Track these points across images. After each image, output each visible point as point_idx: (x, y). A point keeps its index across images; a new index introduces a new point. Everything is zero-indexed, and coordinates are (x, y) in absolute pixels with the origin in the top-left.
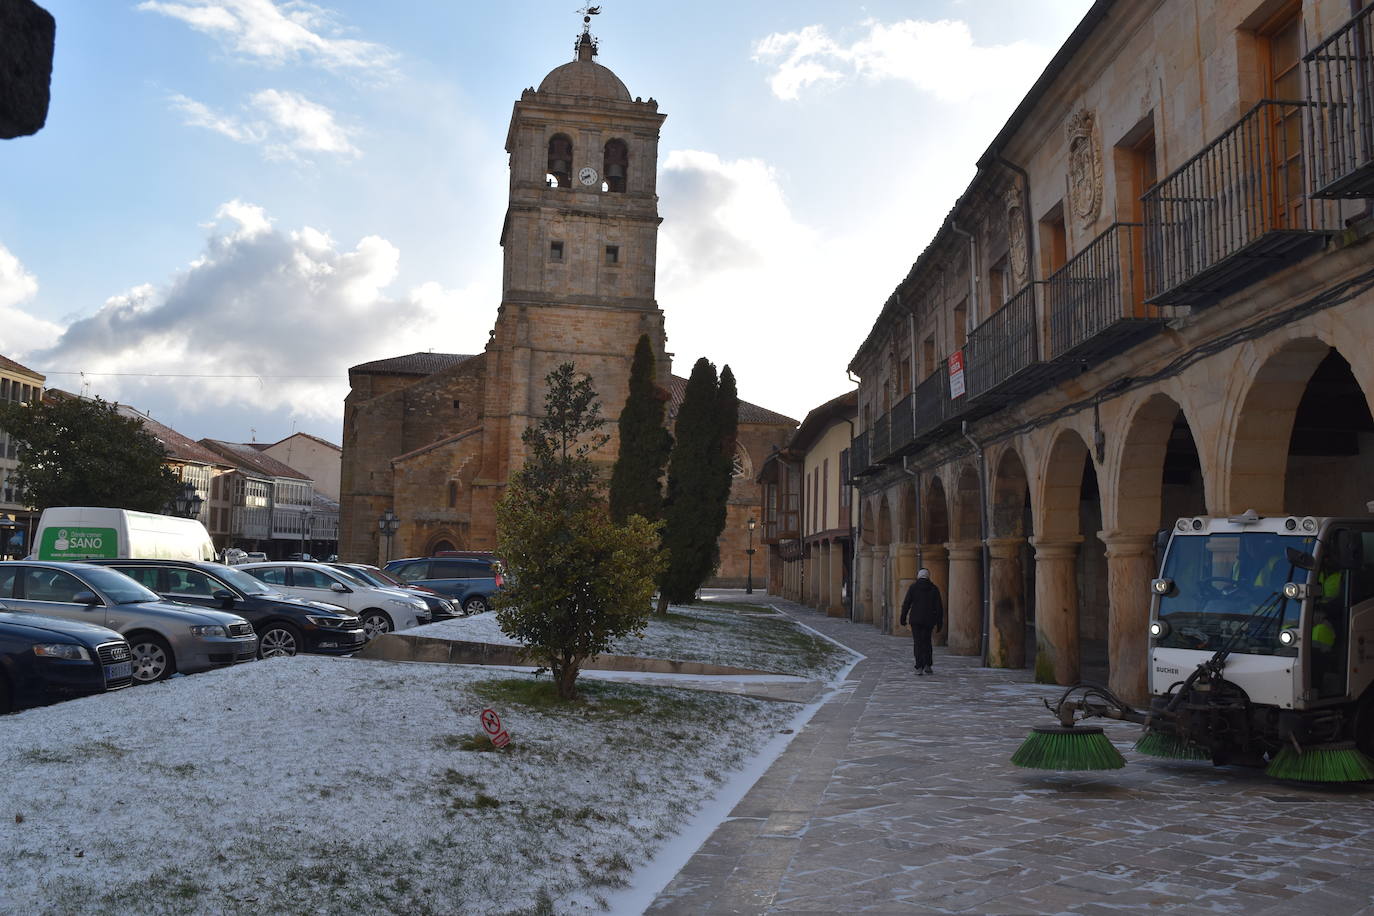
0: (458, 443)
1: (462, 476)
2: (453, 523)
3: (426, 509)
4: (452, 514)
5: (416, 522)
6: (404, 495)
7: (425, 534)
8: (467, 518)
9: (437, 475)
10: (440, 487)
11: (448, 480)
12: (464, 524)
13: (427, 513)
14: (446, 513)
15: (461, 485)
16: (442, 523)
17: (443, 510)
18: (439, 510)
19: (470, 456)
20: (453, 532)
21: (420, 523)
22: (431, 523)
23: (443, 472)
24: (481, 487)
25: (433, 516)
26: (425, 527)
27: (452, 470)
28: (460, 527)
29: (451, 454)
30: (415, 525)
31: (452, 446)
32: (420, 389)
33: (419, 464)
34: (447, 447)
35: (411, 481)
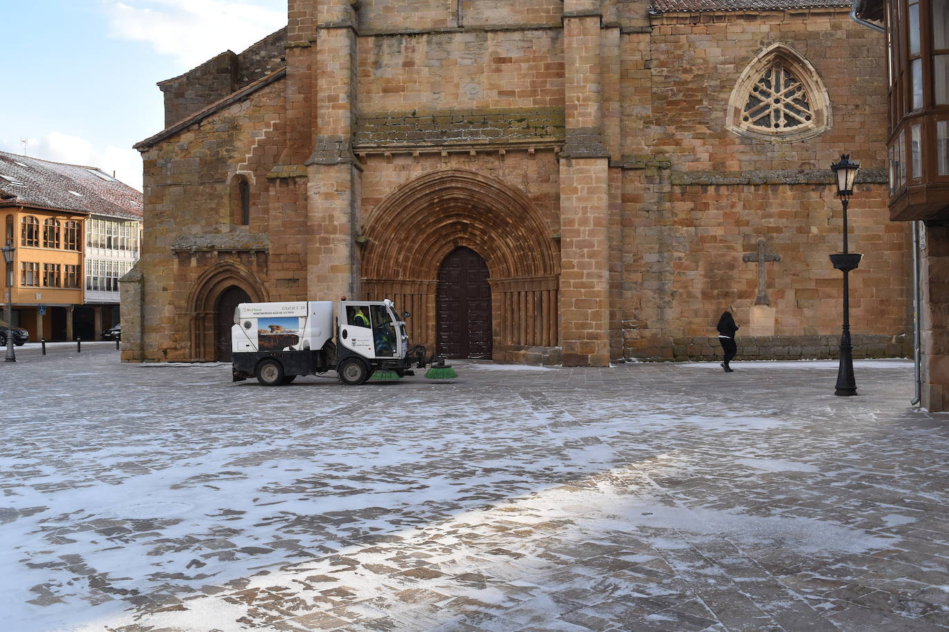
0: (247, 103)
1: (257, 165)
2: (240, 253)
3: (196, 229)
4: (242, 237)
5: (177, 253)
6: (159, 207)
7: (194, 276)
8: (268, 244)
9: (213, 166)
10: (219, 187)
11: (230, 175)
12: (258, 252)
13: (196, 236)
14: (227, 235)
15: (253, 180)
16: (222, 253)
17: (225, 229)
18: (217, 231)
19: (268, 125)
20: (243, 270)
21: (183, 255)
22: (202, 253)
23: (222, 161)
24: (285, 181)
25: (204, 242)
26: (194, 262)
27: (236, 155)
28: (254, 258)
29: (234, 127)
30: (176, 261)
31: (235, 110)
33: (182, 149)
34: (226, 114)
35: (169, 182)
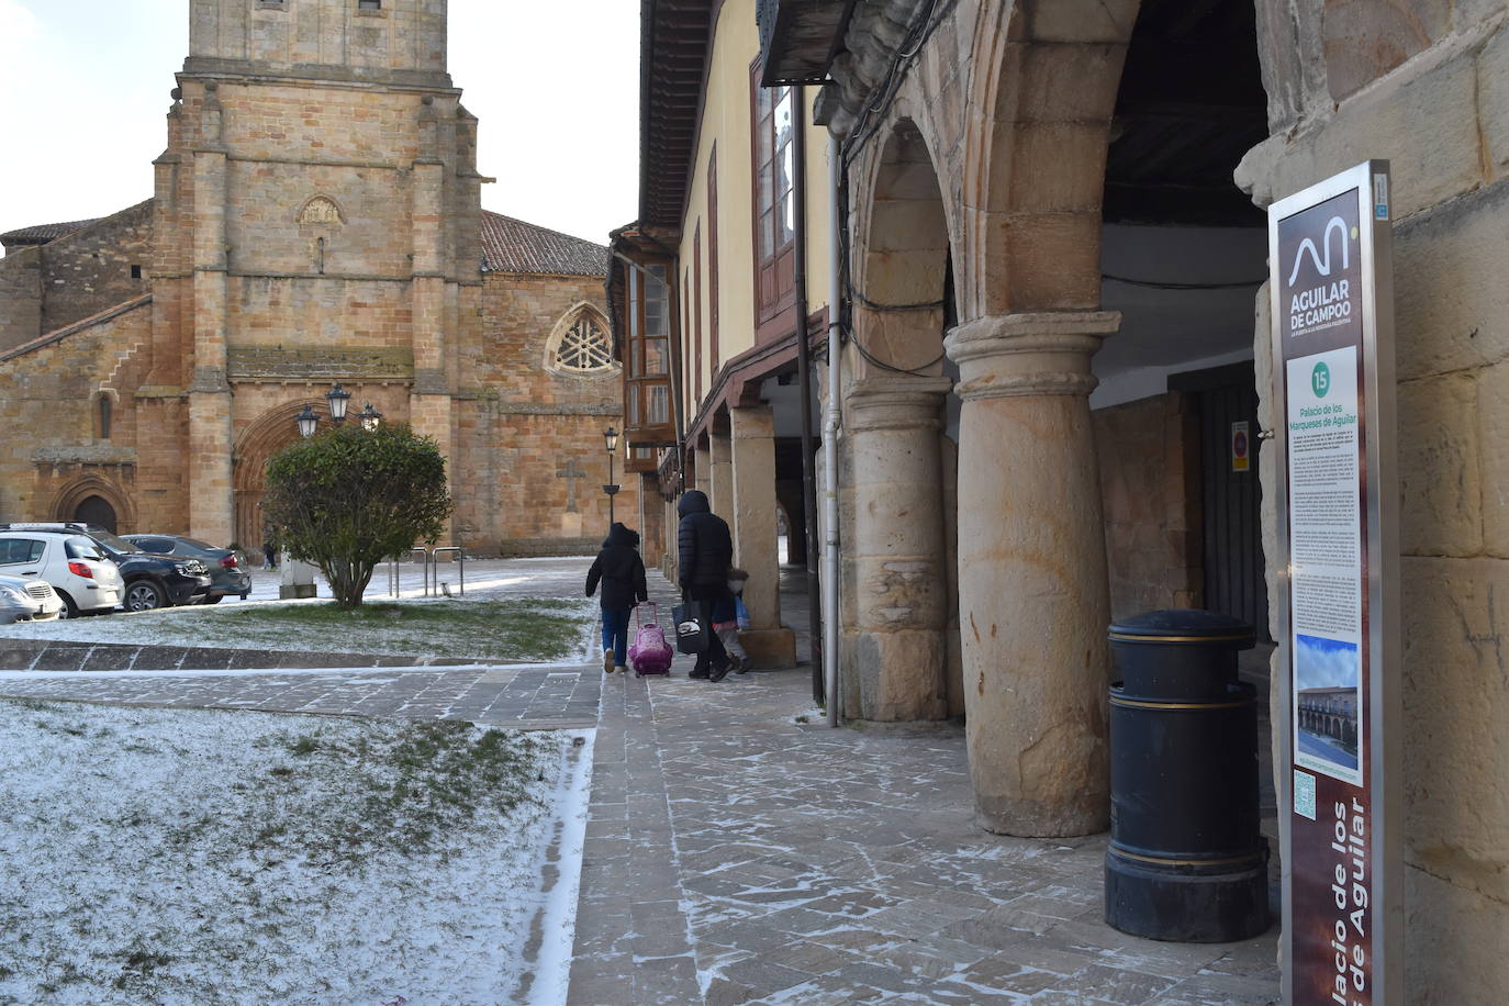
0: (110, 326)
1: (120, 383)
2: (105, 465)
3: (56, 442)
4: (105, 450)
5: (39, 465)
6: (15, 420)
7: (56, 486)
8: (130, 455)
9: (73, 383)
10: (80, 403)
11: (93, 392)
12: (125, 465)
13: (58, 448)
14: (90, 448)
15: (117, 397)
16: (86, 465)
17: (87, 442)
18: (79, 444)
19: (132, 347)
20: (108, 481)
21: (45, 467)
22: (65, 466)
23: (85, 378)
24: (152, 400)
25: (69, 454)
26: (55, 473)
27: (99, 373)
28: (119, 470)
29: (97, 346)
30: (37, 472)
31: (97, 331)
32: (72, 247)
33: (40, 365)
34: (88, 333)
35: (26, 396)
